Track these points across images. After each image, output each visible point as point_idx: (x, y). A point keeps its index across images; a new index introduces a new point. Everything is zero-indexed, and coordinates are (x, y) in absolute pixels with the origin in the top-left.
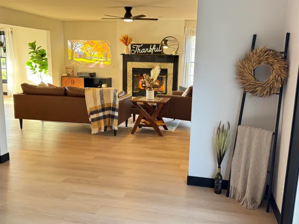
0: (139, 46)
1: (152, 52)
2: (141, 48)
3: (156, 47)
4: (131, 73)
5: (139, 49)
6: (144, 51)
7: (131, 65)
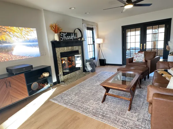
0: (65, 34)
1: (72, 38)
2: (66, 36)
3: (74, 35)
4: (60, 57)
5: (65, 37)
6: (68, 38)
7: (59, 50)
